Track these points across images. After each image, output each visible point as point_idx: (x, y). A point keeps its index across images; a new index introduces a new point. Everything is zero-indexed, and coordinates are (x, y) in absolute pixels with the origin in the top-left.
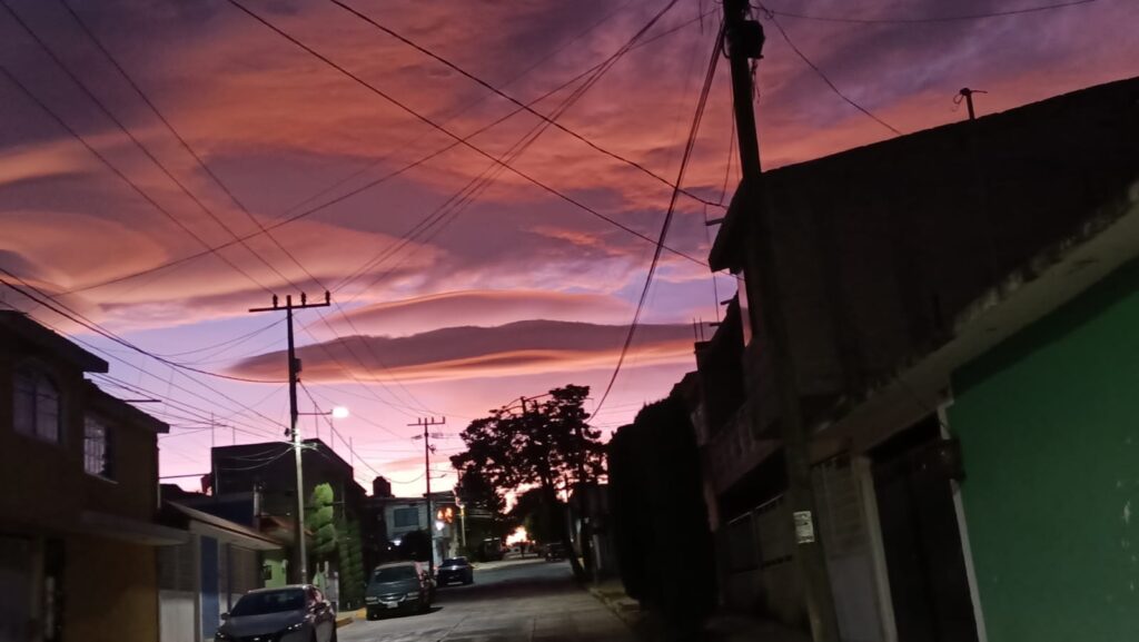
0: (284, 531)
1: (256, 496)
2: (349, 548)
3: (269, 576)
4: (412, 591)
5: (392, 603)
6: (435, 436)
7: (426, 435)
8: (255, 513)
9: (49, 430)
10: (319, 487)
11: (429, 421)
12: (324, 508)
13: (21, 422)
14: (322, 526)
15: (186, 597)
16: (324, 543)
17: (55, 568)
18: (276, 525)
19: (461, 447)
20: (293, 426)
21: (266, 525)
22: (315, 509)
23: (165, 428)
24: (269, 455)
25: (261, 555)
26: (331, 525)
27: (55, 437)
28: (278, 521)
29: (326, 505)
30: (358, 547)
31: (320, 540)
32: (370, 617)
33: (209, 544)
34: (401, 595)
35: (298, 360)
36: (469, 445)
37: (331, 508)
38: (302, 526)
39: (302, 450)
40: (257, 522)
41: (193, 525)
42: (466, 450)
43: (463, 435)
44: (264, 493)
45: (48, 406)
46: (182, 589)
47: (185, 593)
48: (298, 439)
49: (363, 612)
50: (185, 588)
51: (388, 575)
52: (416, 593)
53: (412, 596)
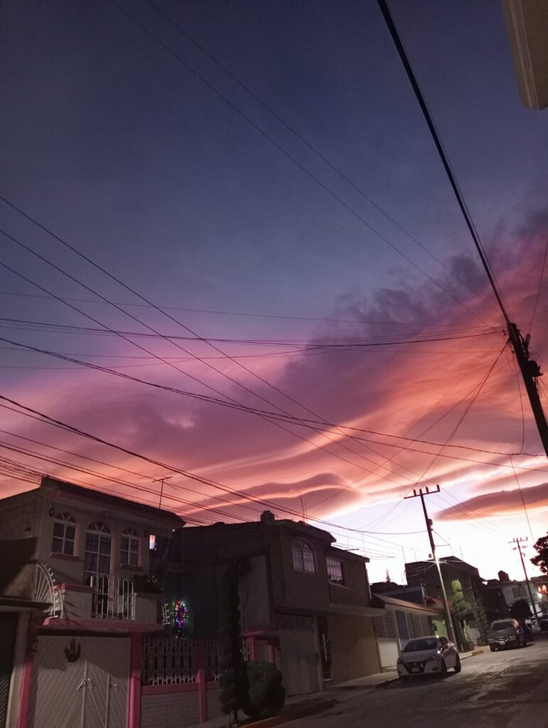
0: (439, 605)
1: (422, 588)
2: (478, 612)
3: (436, 629)
4: (512, 635)
5: (502, 642)
6: (524, 547)
7: (519, 547)
8: (424, 596)
9: (310, 567)
10: (453, 582)
11: (519, 540)
12: (458, 593)
13: (297, 565)
14: (458, 602)
15: (392, 641)
16: (461, 611)
17: (323, 630)
18: (434, 602)
19: (535, 553)
20: (433, 552)
21: (430, 603)
22: (454, 593)
23: (367, 560)
24: (423, 568)
25: (430, 618)
26: (463, 602)
27: (314, 571)
28: (434, 600)
29: (459, 591)
30: (482, 612)
31: (458, 609)
32: (493, 650)
33: (400, 614)
34: (506, 638)
35: (430, 520)
36: (539, 552)
37: (461, 593)
38: (447, 603)
39: (440, 564)
40: (425, 602)
41: (387, 606)
42: (538, 554)
43: (535, 547)
44: (426, 587)
45: (308, 556)
46: (389, 637)
47: (390, 639)
48: (437, 559)
49: (488, 647)
50: (391, 637)
51: (498, 627)
52: (514, 637)
53: (512, 638)
